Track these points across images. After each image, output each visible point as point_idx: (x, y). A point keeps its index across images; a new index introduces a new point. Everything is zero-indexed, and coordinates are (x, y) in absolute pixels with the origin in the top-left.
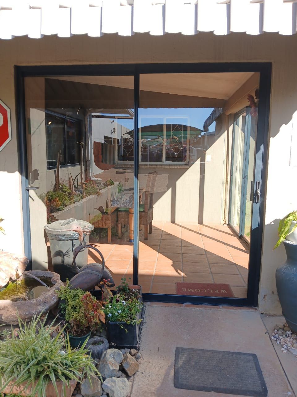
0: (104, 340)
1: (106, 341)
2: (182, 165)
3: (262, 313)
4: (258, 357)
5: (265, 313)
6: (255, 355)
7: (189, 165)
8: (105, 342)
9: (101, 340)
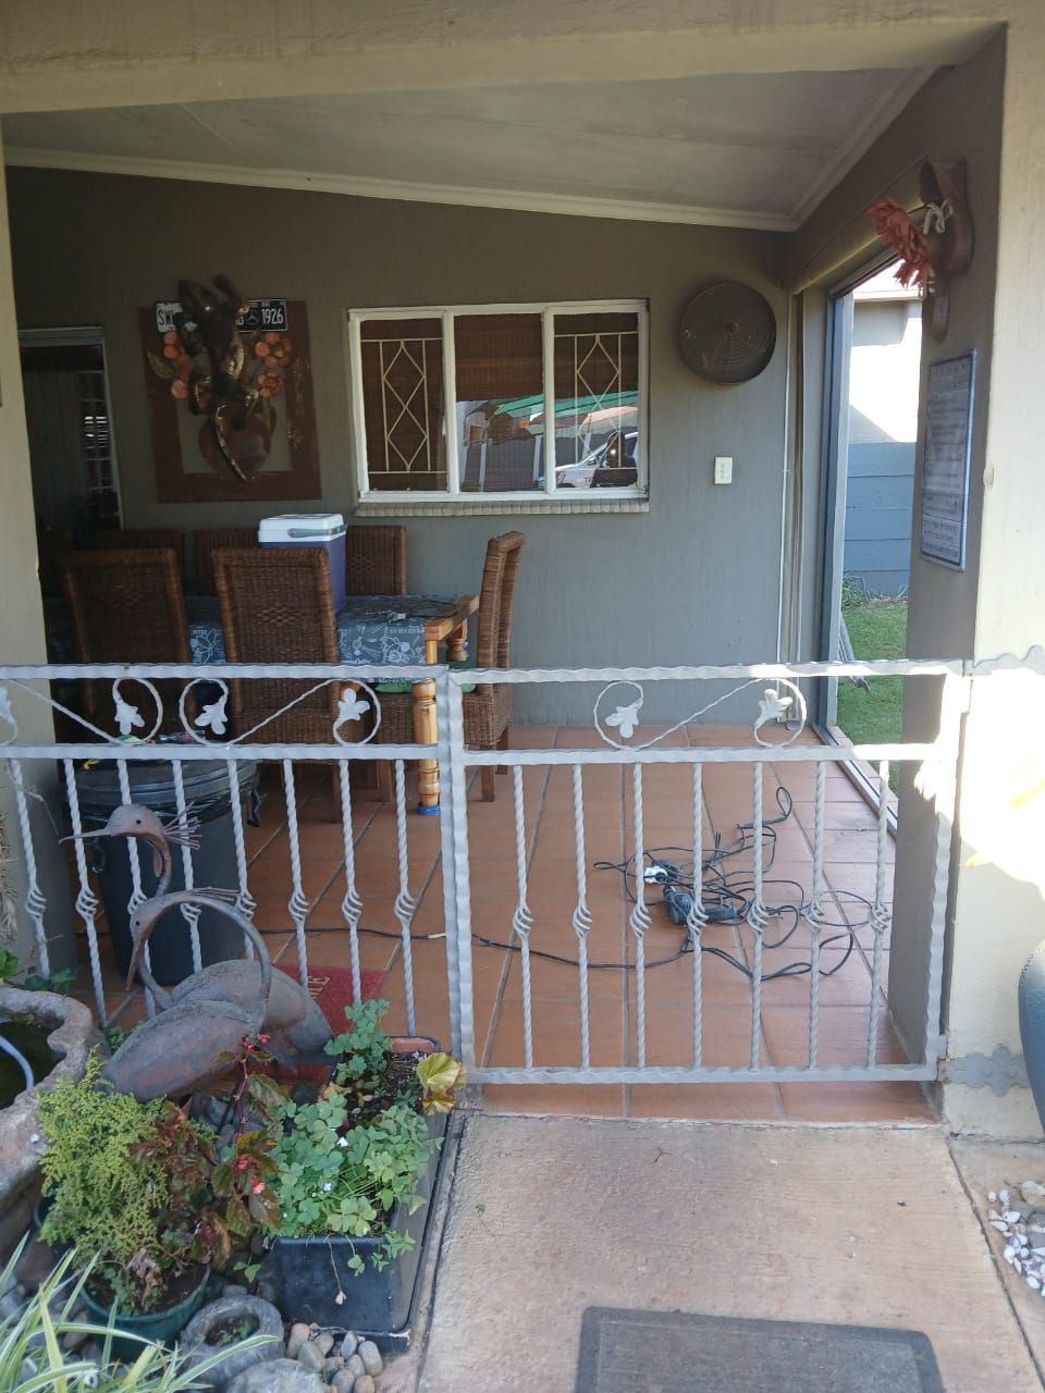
0: (259, 1312)
1: (270, 1314)
2: (620, 502)
3: (956, 1132)
4: (936, 1345)
5: (966, 1132)
6: (920, 1335)
7: (647, 500)
8: (265, 1320)
9: (245, 1309)
